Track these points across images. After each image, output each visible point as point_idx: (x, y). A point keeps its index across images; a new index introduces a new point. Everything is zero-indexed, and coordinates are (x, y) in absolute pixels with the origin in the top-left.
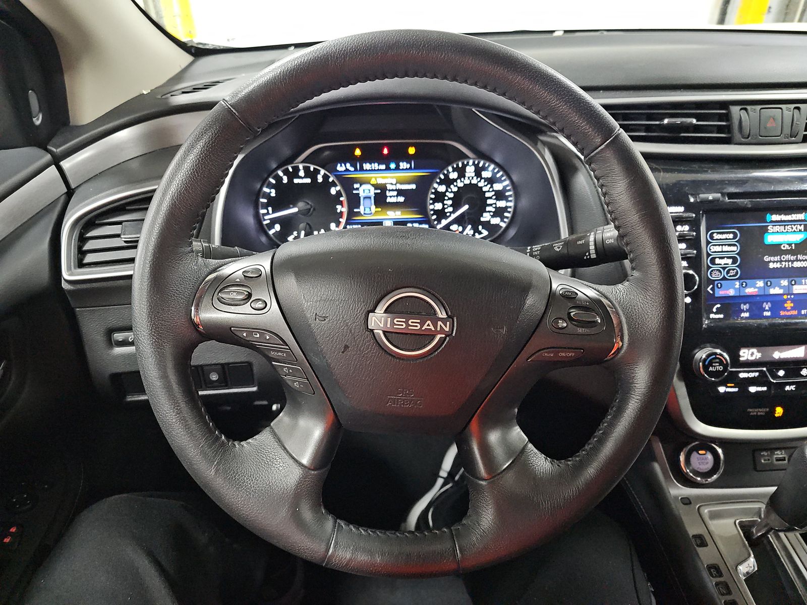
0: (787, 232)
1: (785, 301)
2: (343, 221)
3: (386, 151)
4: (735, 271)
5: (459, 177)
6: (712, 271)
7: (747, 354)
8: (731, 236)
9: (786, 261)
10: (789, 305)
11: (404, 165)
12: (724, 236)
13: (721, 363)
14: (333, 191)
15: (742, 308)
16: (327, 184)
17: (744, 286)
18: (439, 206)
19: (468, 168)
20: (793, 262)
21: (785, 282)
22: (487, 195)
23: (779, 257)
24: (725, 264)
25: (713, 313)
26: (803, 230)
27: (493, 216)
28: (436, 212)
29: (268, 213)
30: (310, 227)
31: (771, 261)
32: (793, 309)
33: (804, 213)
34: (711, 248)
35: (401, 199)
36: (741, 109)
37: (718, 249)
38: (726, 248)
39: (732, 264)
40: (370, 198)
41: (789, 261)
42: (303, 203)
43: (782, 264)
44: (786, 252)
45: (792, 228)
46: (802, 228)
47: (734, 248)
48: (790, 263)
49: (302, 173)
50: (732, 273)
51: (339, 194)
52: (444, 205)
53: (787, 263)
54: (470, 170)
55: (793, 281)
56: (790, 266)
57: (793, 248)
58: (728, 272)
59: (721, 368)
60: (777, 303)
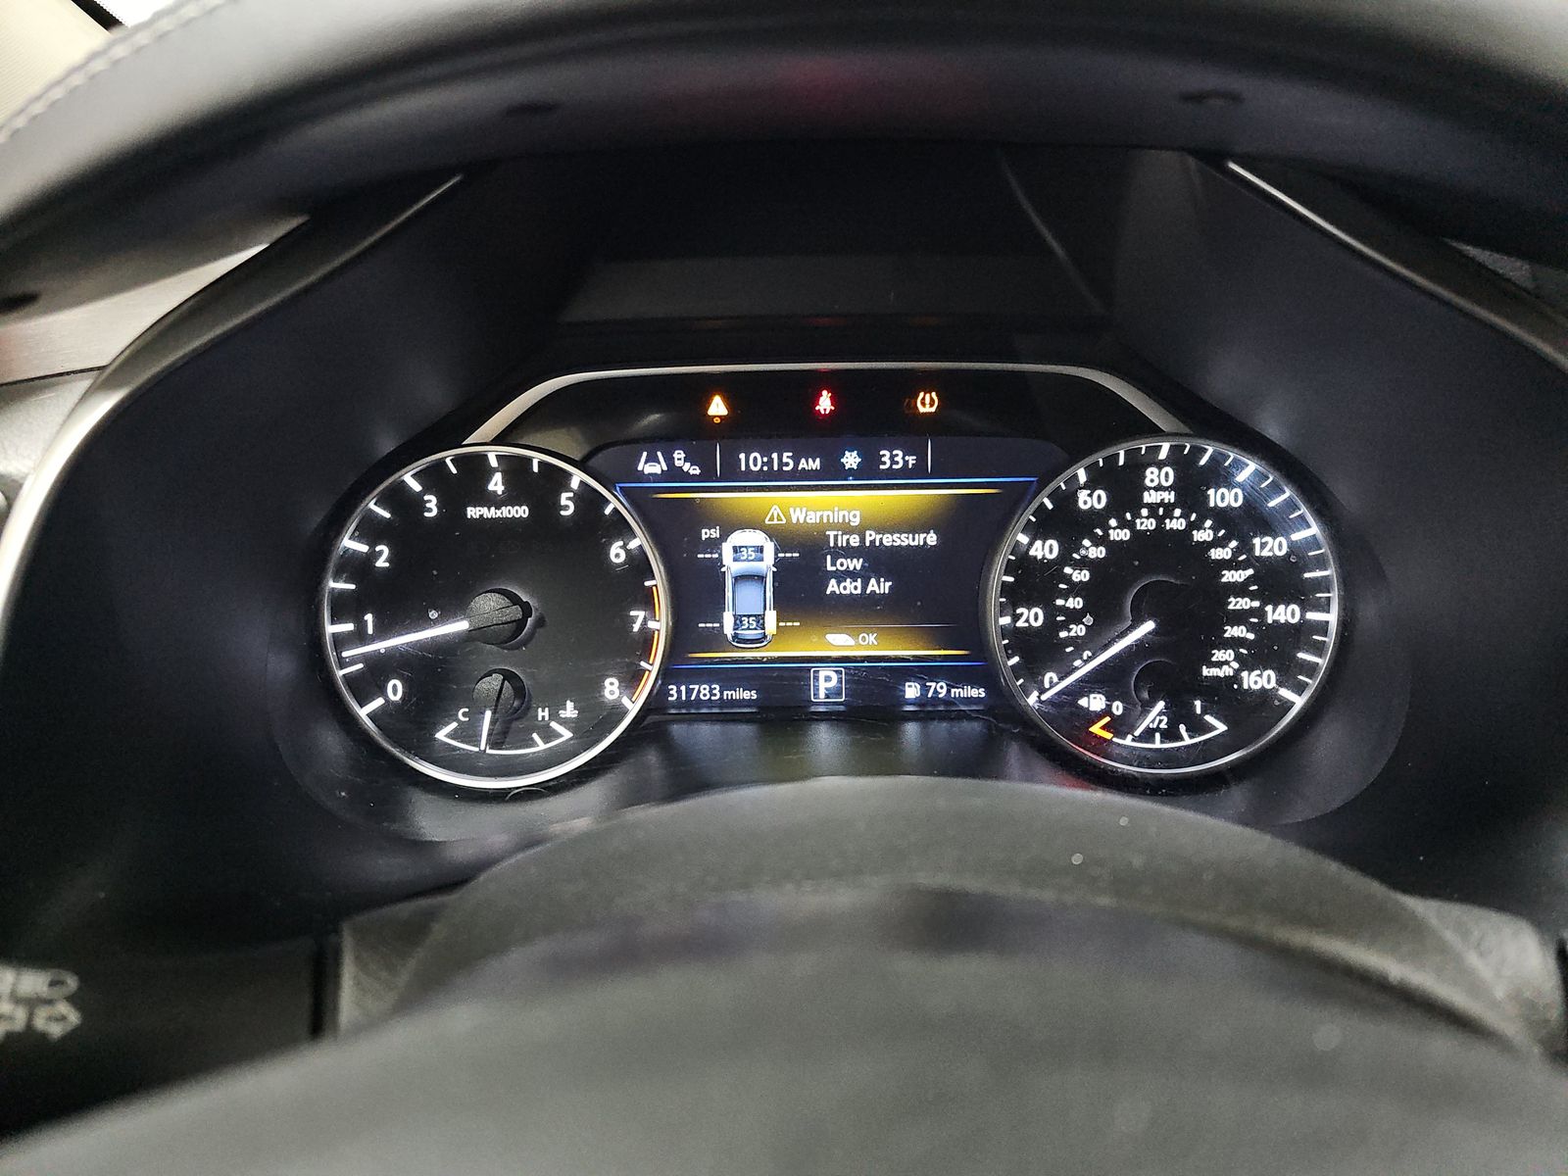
2: (652, 667)
3: (825, 404)
5: (1116, 508)
11: (893, 458)
14: (617, 553)
16: (594, 525)
18: (1032, 617)
19: (1152, 476)
22: (1230, 576)
27: (1246, 664)
28: (1020, 640)
29: (360, 637)
30: (520, 691)
35: (880, 587)
40: (761, 578)
42: (495, 597)
49: (496, 484)
51: (639, 565)
52: (1051, 611)
54: (1159, 484)
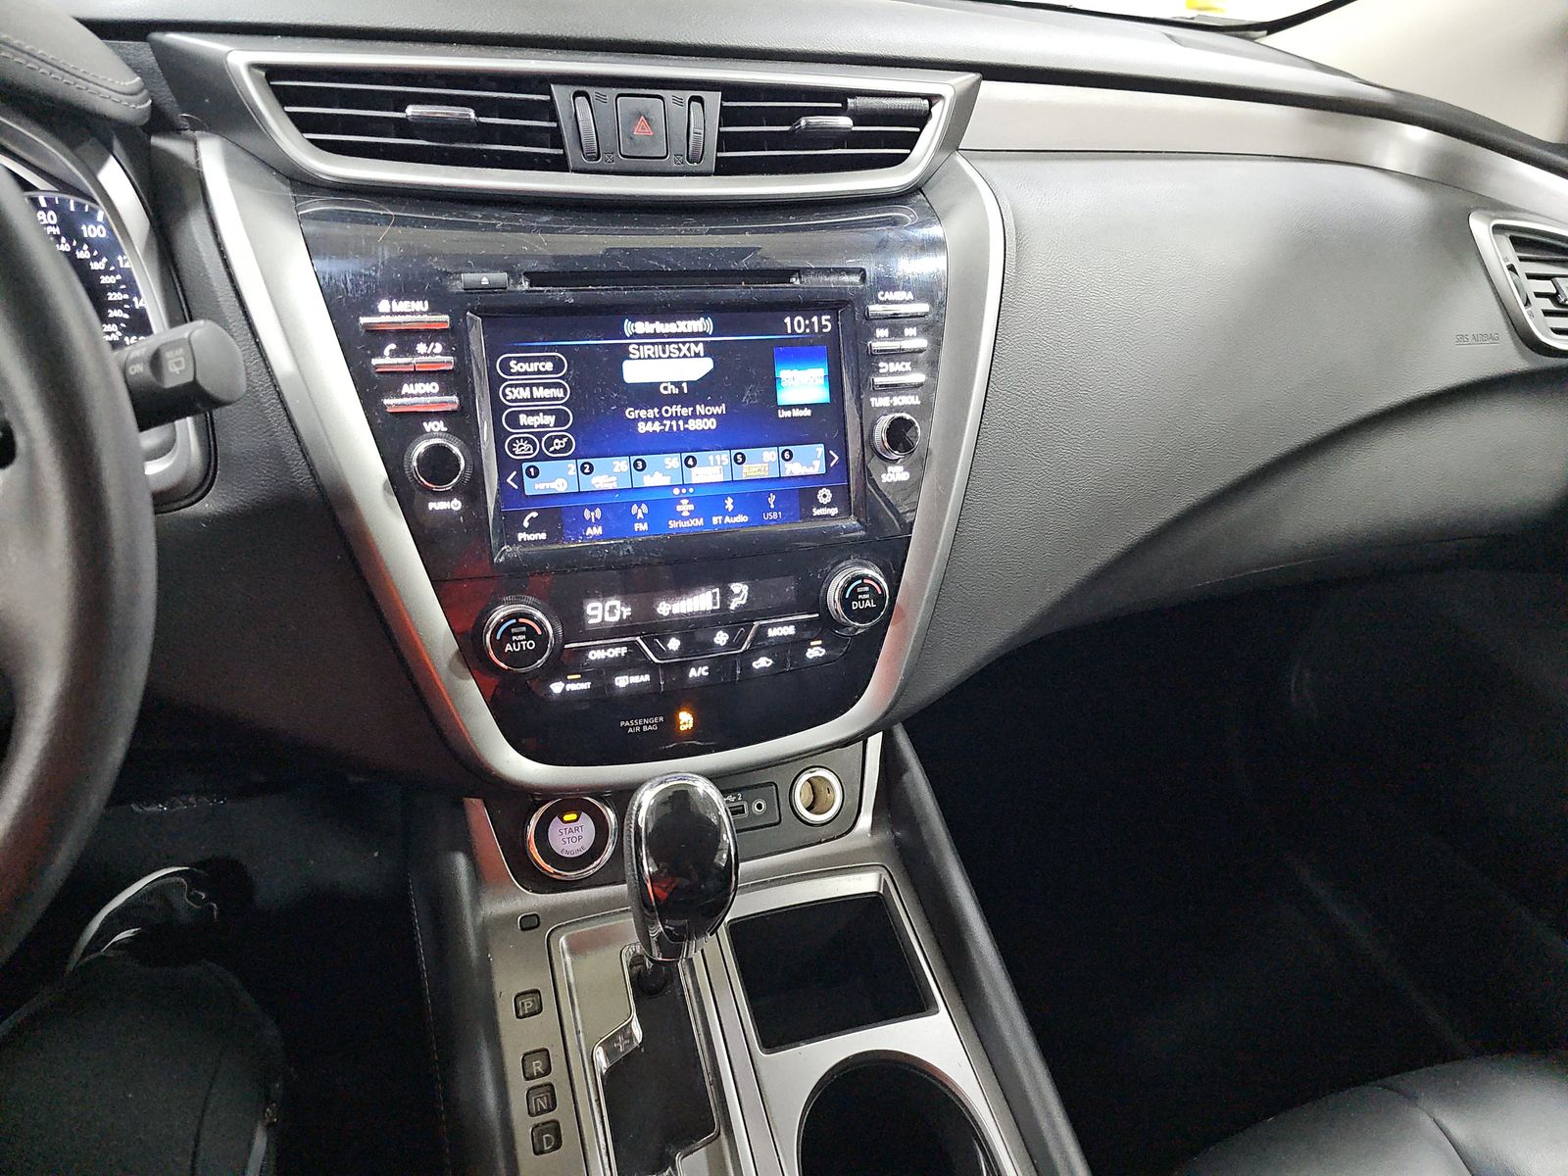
0: (670, 357)
1: (677, 501)
4: (565, 440)
6: (514, 440)
7: (603, 611)
8: (549, 366)
9: (671, 418)
10: (685, 507)
12: (534, 366)
13: (530, 634)
15: (587, 517)
17: (587, 471)
20: (686, 420)
21: (673, 461)
22: (106, 280)
23: (656, 410)
24: (539, 426)
25: (523, 530)
26: (702, 354)
31: (640, 419)
32: (693, 515)
33: (702, 319)
34: (507, 391)
36: (577, 94)
37: (525, 393)
38: (539, 393)
39: (555, 426)
41: (677, 418)
43: (665, 425)
44: (672, 400)
45: (679, 350)
46: (700, 348)
47: (559, 393)
48: (681, 422)
50: (558, 444)
53: (674, 423)
55: (691, 459)
56: (682, 429)
57: (686, 391)
58: (549, 443)
59: (531, 645)
60: (661, 503)
